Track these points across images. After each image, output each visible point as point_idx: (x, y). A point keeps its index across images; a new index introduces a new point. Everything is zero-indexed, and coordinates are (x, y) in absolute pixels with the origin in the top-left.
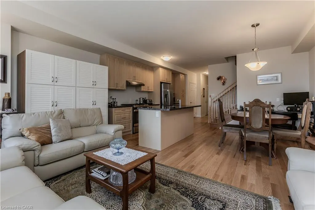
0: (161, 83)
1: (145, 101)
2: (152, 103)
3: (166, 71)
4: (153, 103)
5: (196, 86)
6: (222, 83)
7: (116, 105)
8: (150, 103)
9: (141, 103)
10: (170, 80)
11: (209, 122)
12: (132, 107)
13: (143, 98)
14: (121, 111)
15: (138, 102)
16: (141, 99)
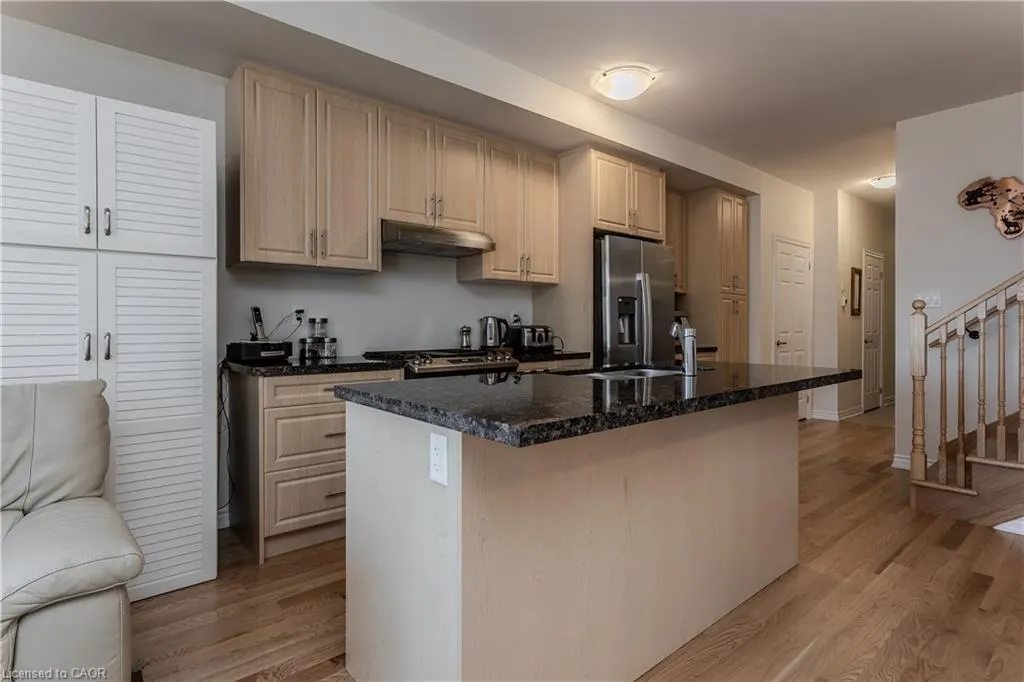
0: (599, 235)
1: (511, 337)
2: (551, 348)
3: (628, 169)
4: (557, 345)
5: (809, 255)
6: (1005, 220)
7: (326, 353)
8: (537, 344)
9: (490, 343)
10: (654, 223)
11: (901, 461)
12: (403, 370)
13: (499, 321)
14: (320, 394)
15: (475, 342)
16: (490, 321)
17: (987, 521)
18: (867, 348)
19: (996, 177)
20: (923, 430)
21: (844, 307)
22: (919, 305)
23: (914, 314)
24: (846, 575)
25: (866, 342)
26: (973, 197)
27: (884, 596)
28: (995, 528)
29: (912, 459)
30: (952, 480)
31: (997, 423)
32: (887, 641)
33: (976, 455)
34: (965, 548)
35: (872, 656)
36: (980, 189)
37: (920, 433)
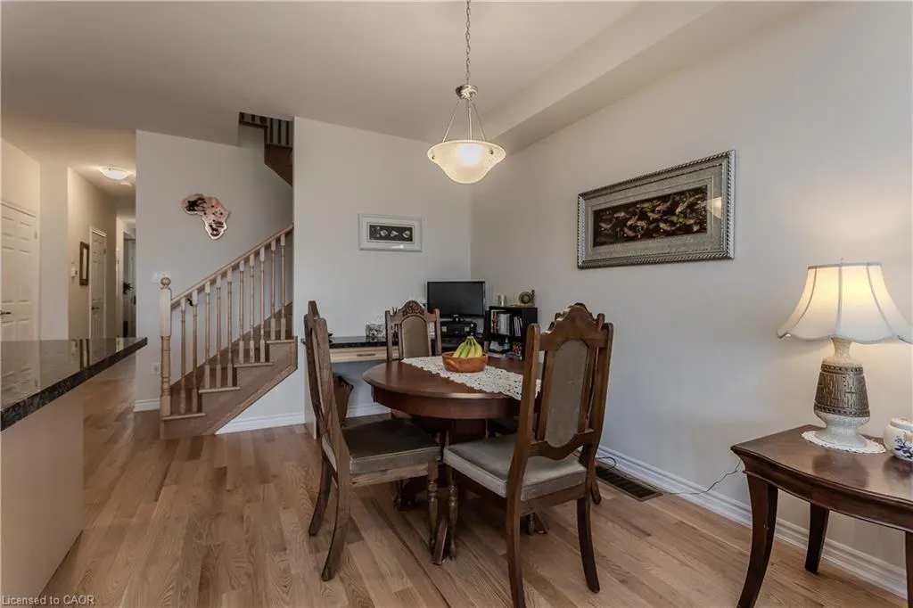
6: (211, 226)
17: (210, 432)
18: (93, 314)
19: (206, 195)
20: (169, 378)
21: (73, 277)
22: (165, 281)
23: (162, 288)
24: (132, 516)
25: (93, 309)
26: (192, 205)
27: (167, 516)
28: (217, 433)
29: (161, 401)
30: (189, 410)
31: (204, 364)
32: (183, 549)
33: (204, 388)
34: (205, 454)
35: (177, 566)
36: (196, 201)
37: (165, 380)
